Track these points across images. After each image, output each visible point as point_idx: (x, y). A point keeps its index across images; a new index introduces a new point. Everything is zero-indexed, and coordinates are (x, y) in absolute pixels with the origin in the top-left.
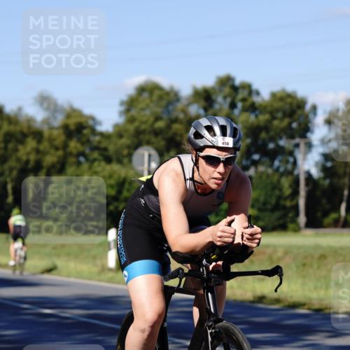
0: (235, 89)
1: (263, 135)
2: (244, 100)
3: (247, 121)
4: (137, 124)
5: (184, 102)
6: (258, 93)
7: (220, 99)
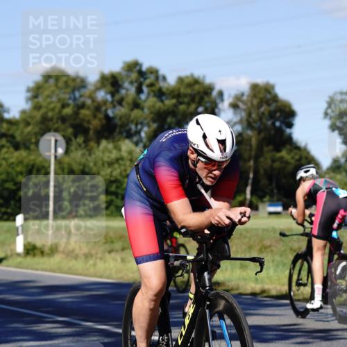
0: (142, 74)
1: (169, 120)
2: (151, 85)
3: (153, 106)
4: (43, 111)
5: (91, 88)
6: (164, 78)
7: (126, 85)
